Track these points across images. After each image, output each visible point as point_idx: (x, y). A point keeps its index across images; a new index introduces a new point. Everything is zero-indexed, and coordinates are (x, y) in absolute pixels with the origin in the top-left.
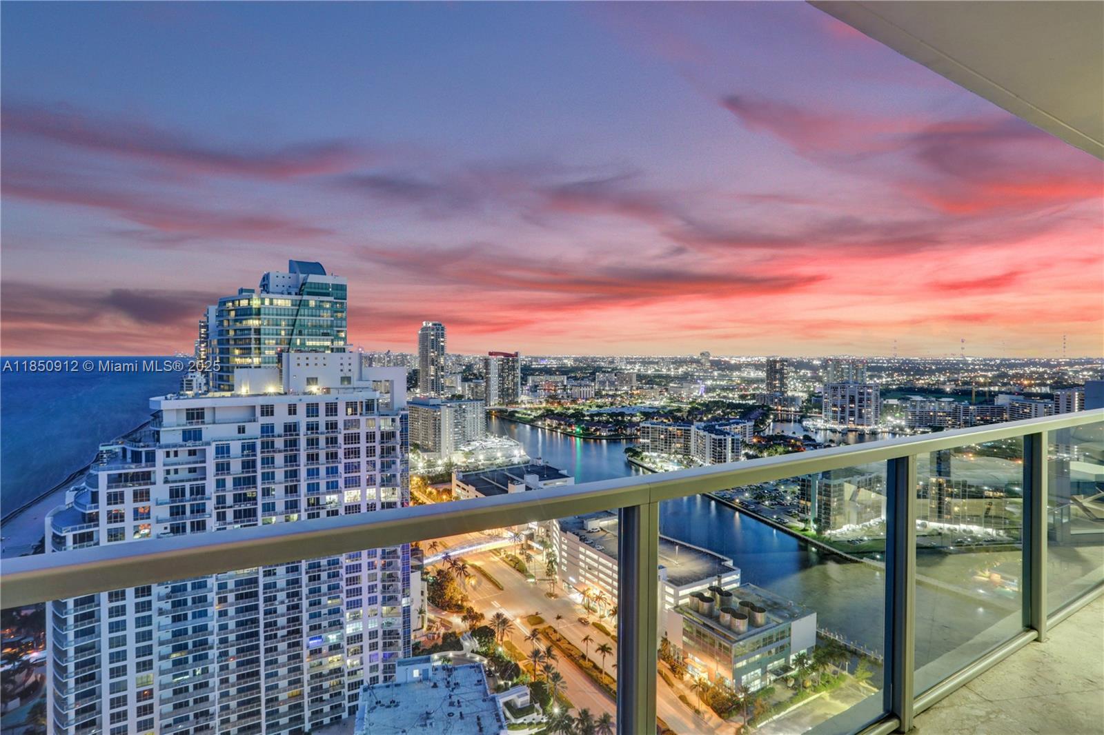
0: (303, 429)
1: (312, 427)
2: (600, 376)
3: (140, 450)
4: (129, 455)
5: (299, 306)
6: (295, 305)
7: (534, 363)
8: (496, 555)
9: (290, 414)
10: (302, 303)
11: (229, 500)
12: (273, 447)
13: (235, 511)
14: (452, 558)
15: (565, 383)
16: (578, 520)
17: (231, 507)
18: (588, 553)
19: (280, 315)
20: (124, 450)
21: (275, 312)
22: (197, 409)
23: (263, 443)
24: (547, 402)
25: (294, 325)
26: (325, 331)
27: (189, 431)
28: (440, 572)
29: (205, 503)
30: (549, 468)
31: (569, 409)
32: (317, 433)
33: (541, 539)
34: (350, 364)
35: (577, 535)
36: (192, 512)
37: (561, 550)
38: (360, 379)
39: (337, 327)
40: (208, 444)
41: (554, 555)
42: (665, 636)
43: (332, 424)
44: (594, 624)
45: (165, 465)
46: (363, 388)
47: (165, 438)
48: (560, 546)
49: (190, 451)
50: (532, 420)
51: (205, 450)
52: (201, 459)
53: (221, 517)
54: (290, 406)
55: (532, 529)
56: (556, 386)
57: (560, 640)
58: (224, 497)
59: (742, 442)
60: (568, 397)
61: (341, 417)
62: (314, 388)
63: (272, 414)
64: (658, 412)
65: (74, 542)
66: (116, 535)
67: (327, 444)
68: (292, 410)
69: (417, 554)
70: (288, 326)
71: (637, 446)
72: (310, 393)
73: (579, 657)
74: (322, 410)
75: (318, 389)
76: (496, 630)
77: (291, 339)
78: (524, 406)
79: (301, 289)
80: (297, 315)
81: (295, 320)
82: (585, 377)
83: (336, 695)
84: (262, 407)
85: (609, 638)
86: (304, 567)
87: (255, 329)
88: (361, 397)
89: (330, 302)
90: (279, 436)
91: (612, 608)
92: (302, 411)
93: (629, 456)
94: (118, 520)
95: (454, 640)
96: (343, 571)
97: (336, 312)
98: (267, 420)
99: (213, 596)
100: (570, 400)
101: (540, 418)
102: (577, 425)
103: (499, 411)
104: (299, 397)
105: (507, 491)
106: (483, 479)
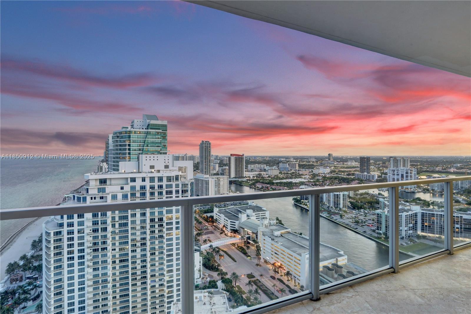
0: (148, 188)
1: (152, 188)
2: (281, 165)
3: (80, 196)
4: (76, 198)
5: (147, 134)
6: (145, 134)
8: (233, 246)
9: (143, 181)
10: (148, 133)
11: (117, 219)
12: (135, 196)
13: (119, 224)
14: (214, 247)
15: (265, 168)
16: (271, 231)
17: (118, 222)
19: (139, 138)
20: (74, 196)
21: (137, 137)
22: (104, 179)
23: (131, 194)
24: (257, 177)
25: (144, 143)
26: (158, 145)
27: (101, 188)
28: (208, 253)
29: (107, 220)
30: (257, 207)
31: (267, 180)
32: (154, 190)
33: (253, 239)
34: (168, 160)
35: (270, 237)
36: (101, 223)
38: (173, 166)
39: (163, 143)
40: (108, 194)
41: (260, 247)
43: (160, 186)
44: (278, 279)
45: (90, 203)
46: (174, 170)
47: (90, 192)
49: (100, 197)
50: (250, 185)
51: (107, 196)
52: (105, 201)
53: (113, 226)
54: (142, 178)
55: (249, 234)
56: (261, 170)
57: (262, 286)
58: (115, 217)
59: (348, 196)
60: (266, 174)
61: (164, 183)
62: (153, 170)
63: (135, 181)
64: (308, 182)
65: (54, 235)
66: (70, 233)
67: (158, 194)
68: (144, 180)
69: (198, 244)
70: (142, 143)
71: (299, 197)
72: (152, 172)
73: (271, 294)
74: (156, 179)
75: (155, 171)
76: (233, 280)
77: (143, 149)
78: (246, 178)
79: (148, 126)
80: (146, 138)
81: (145, 140)
82: (274, 165)
83: (162, 306)
84: (131, 178)
85: (285, 286)
86: (148, 248)
87: (128, 144)
88: (173, 174)
89: (160, 132)
90: (138, 191)
91: (286, 272)
92: (148, 180)
93: (295, 202)
94: (72, 226)
95: (214, 284)
96: (165, 251)
97: (162, 136)
98: (133, 184)
99: (110, 261)
100: (267, 176)
101: (254, 184)
102: (270, 187)
103: (235, 181)
104: (147, 174)
105: (238, 217)
106: (227, 211)
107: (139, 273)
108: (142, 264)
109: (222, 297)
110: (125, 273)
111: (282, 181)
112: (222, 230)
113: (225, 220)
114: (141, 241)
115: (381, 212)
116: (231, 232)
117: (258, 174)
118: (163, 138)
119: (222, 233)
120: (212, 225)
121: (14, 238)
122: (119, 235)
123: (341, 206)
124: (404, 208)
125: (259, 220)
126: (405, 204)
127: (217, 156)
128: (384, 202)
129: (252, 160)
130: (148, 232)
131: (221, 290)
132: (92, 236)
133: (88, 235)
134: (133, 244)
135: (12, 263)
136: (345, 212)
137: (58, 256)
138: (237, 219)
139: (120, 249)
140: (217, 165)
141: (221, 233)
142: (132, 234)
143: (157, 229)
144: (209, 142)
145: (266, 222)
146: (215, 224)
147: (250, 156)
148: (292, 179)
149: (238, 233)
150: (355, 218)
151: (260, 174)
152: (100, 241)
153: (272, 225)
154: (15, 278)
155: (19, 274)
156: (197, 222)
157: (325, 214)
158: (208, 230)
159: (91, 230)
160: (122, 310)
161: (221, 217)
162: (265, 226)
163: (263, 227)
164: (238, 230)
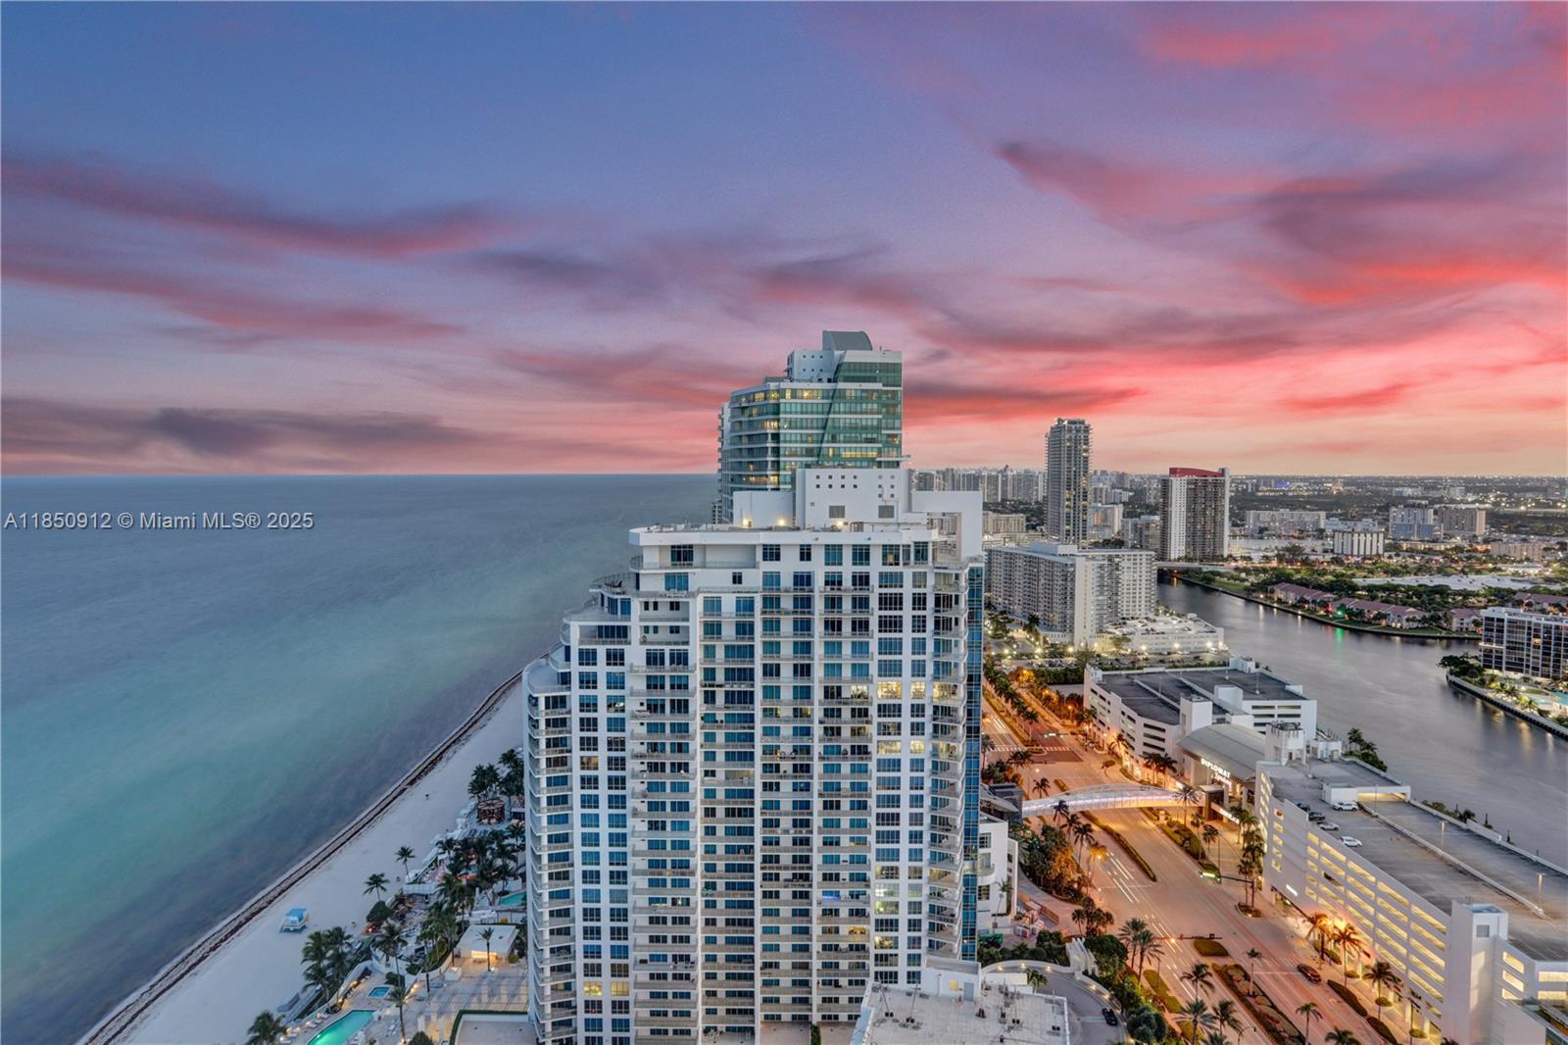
0: (819, 582)
1: (833, 581)
2: (1397, 513)
3: (616, 597)
4: (606, 603)
5: (833, 398)
6: (827, 398)
7: (1262, 488)
8: (1151, 819)
9: (802, 559)
10: (837, 394)
11: (720, 677)
12: (778, 606)
13: (727, 693)
14: (1071, 811)
15: (1322, 526)
16: (1315, 783)
17: (722, 686)
18: (1325, 846)
19: (807, 413)
20: (602, 596)
21: (799, 410)
22: (685, 547)
23: (765, 599)
24: (1280, 558)
25: (824, 428)
26: (869, 436)
27: (674, 575)
28: (1046, 830)
29: (687, 677)
30: (1265, 678)
31: (1324, 573)
32: (839, 589)
33: (1235, 804)
34: (892, 487)
35: (1305, 809)
36: (672, 687)
37: (1271, 830)
38: (909, 509)
39: (887, 429)
40: (693, 595)
41: (1259, 838)
43: (861, 577)
44: (1331, 984)
45: (641, 620)
46: (912, 524)
47: (646, 585)
48: (1271, 824)
49: (672, 603)
50: (1247, 589)
51: (688, 603)
52: (685, 616)
53: (709, 698)
54: (802, 547)
55: (1220, 783)
56: (1302, 531)
57: (1254, 996)
58: (713, 670)
60: (1325, 551)
61: (875, 567)
62: (839, 523)
63: (778, 558)
64: (1533, 591)
65: (547, 707)
66: (588, 705)
67: (854, 607)
68: (805, 554)
69: (1012, 794)
70: (817, 428)
71: (1472, 654)
72: (833, 529)
73: (1291, 1037)
74: (847, 555)
75: (846, 524)
76: (1130, 948)
77: (820, 448)
78: (1233, 564)
79: (836, 373)
80: (829, 413)
81: (827, 419)
82: (1366, 516)
83: (857, 983)
84: (765, 547)
85: (1363, 1020)
86: (817, 786)
87: (773, 434)
88: (906, 538)
89: (877, 391)
90: (787, 591)
91: (1373, 962)
92: (818, 555)
93: (1451, 673)
94: (591, 685)
95: (1055, 945)
96: (872, 802)
97: (885, 405)
98: (771, 566)
99: (697, 805)
100: (1329, 557)
101: (1263, 587)
102: (1338, 604)
103: (1186, 571)
104: (816, 535)
105: (1178, 711)
106: (1137, 684)
107: (786, 858)
108: (796, 832)
109: (1049, 1005)
110: (742, 851)
111: (1397, 581)
112: (1112, 751)
113: (1125, 718)
114: (794, 758)
116: (1147, 766)
117: (1287, 549)
118: (887, 412)
119: (1113, 763)
120: (1075, 731)
121: (495, 702)
122: (726, 727)
125: (1264, 733)
127: (1122, 477)
129: (1264, 491)
130: (818, 730)
131: (1079, 976)
132: (645, 722)
133: (635, 717)
134: (771, 765)
135: (484, 768)
137: (558, 768)
138: (1171, 719)
139: (729, 775)
140: (1119, 510)
141: (1107, 764)
142: (767, 731)
143: (845, 723)
144: (1083, 422)
145: (1295, 743)
146: (1086, 728)
147: (1259, 478)
148: (1448, 575)
149: (1174, 770)
151: (1295, 551)
152: (668, 739)
153: (1322, 760)
154: (487, 808)
155: (498, 799)
156: (1019, 712)
158: (1061, 746)
159: (642, 704)
160: (732, 964)
161: (1109, 703)
162: (1291, 757)
163: (1278, 763)
164: (1175, 762)
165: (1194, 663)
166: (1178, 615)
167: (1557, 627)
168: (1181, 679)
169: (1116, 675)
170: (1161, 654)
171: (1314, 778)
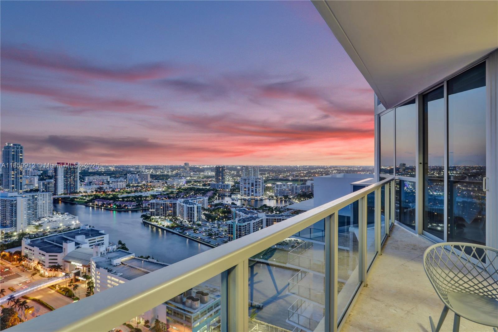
2: (129, 176)
7: (90, 169)
8: (53, 289)
15: (109, 180)
16: (109, 260)
18: (113, 278)
24: (96, 191)
30: (92, 230)
31: (110, 195)
33: (84, 274)
35: (106, 269)
37: (96, 279)
41: (92, 283)
42: (157, 319)
48: (96, 277)
50: (86, 202)
55: (78, 269)
56: (103, 182)
59: (202, 208)
60: (110, 188)
64: (161, 195)
71: (148, 213)
78: (81, 194)
82: (121, 177)
93: (143, 219)
100: (111, 190)
101: (91, 201)
102: (114, 204)
103: (64, 198)
105: (62, 247)
106: (46, 242)
111: (129, 195)
112: (35, 269)
113: (41, 255)
115: (232, 222)
116: (50, 270)
117: (98, 188)
119: (36, 273)
120: (18, 265)
123: (196, 219)
124: (253, 216)
125: (93, 248)
126: (253, 212)
128: (235, 212)
136: (199, 225)
138: (59, 251)
140: (36, 179)
141: (34, 275)
144: (19, 145)
145: (102, 249)
148: (142, 192)
149: (61, 269)
150: (208, 231)
151: (101, 188)
153: (111, 252)
157: (178, 231)
158: (11, 273)
161: (33, 251)
162: (101, 254)
163: (97, 257)
164: (62, 266)
165: (68, 230)
166: (61, 214)
167: (165, 203)
168: (63, 236)
169: (36, 240)
170: (55, 229)
171: (109, 258)
